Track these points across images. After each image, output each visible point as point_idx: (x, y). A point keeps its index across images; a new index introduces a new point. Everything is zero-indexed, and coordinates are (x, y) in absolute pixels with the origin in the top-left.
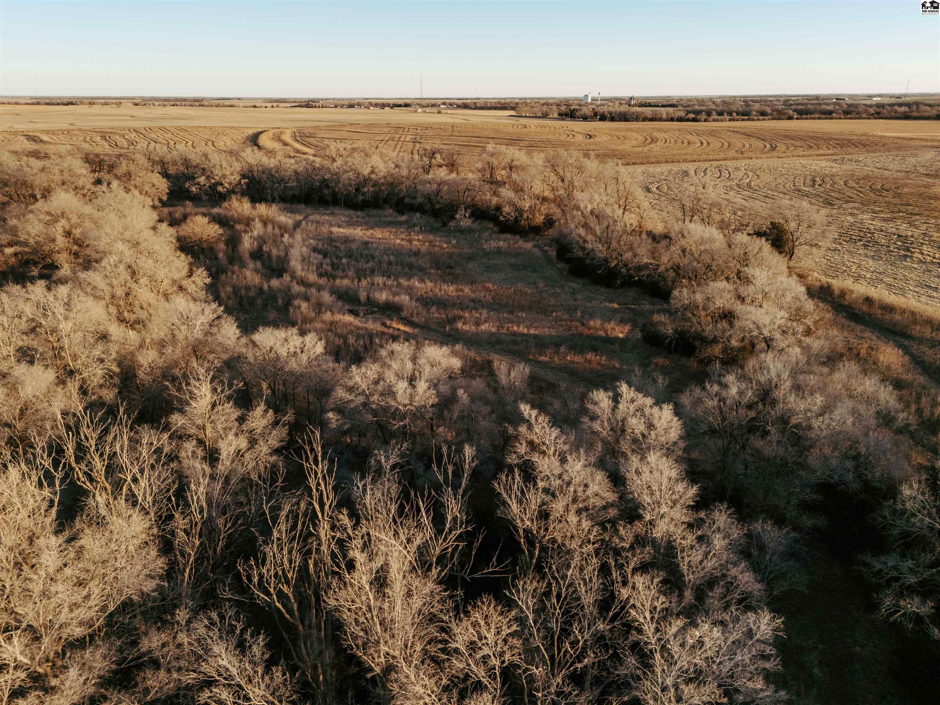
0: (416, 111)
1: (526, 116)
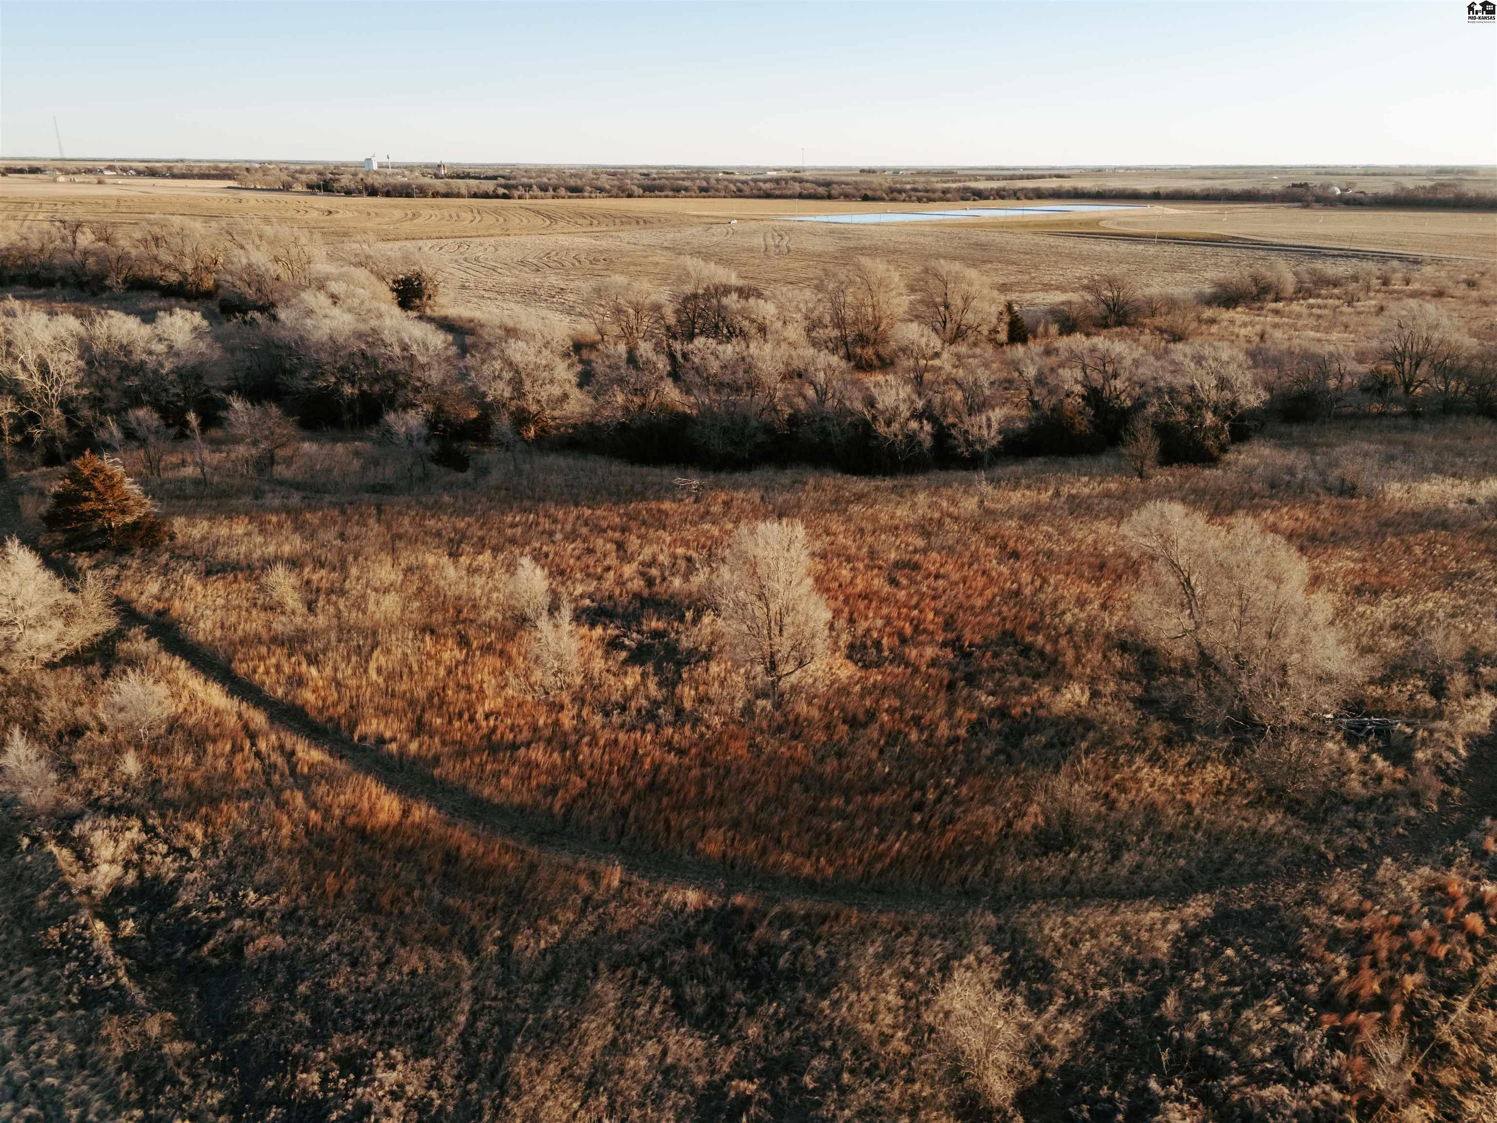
0: (55, 181)
1: (255, 189)
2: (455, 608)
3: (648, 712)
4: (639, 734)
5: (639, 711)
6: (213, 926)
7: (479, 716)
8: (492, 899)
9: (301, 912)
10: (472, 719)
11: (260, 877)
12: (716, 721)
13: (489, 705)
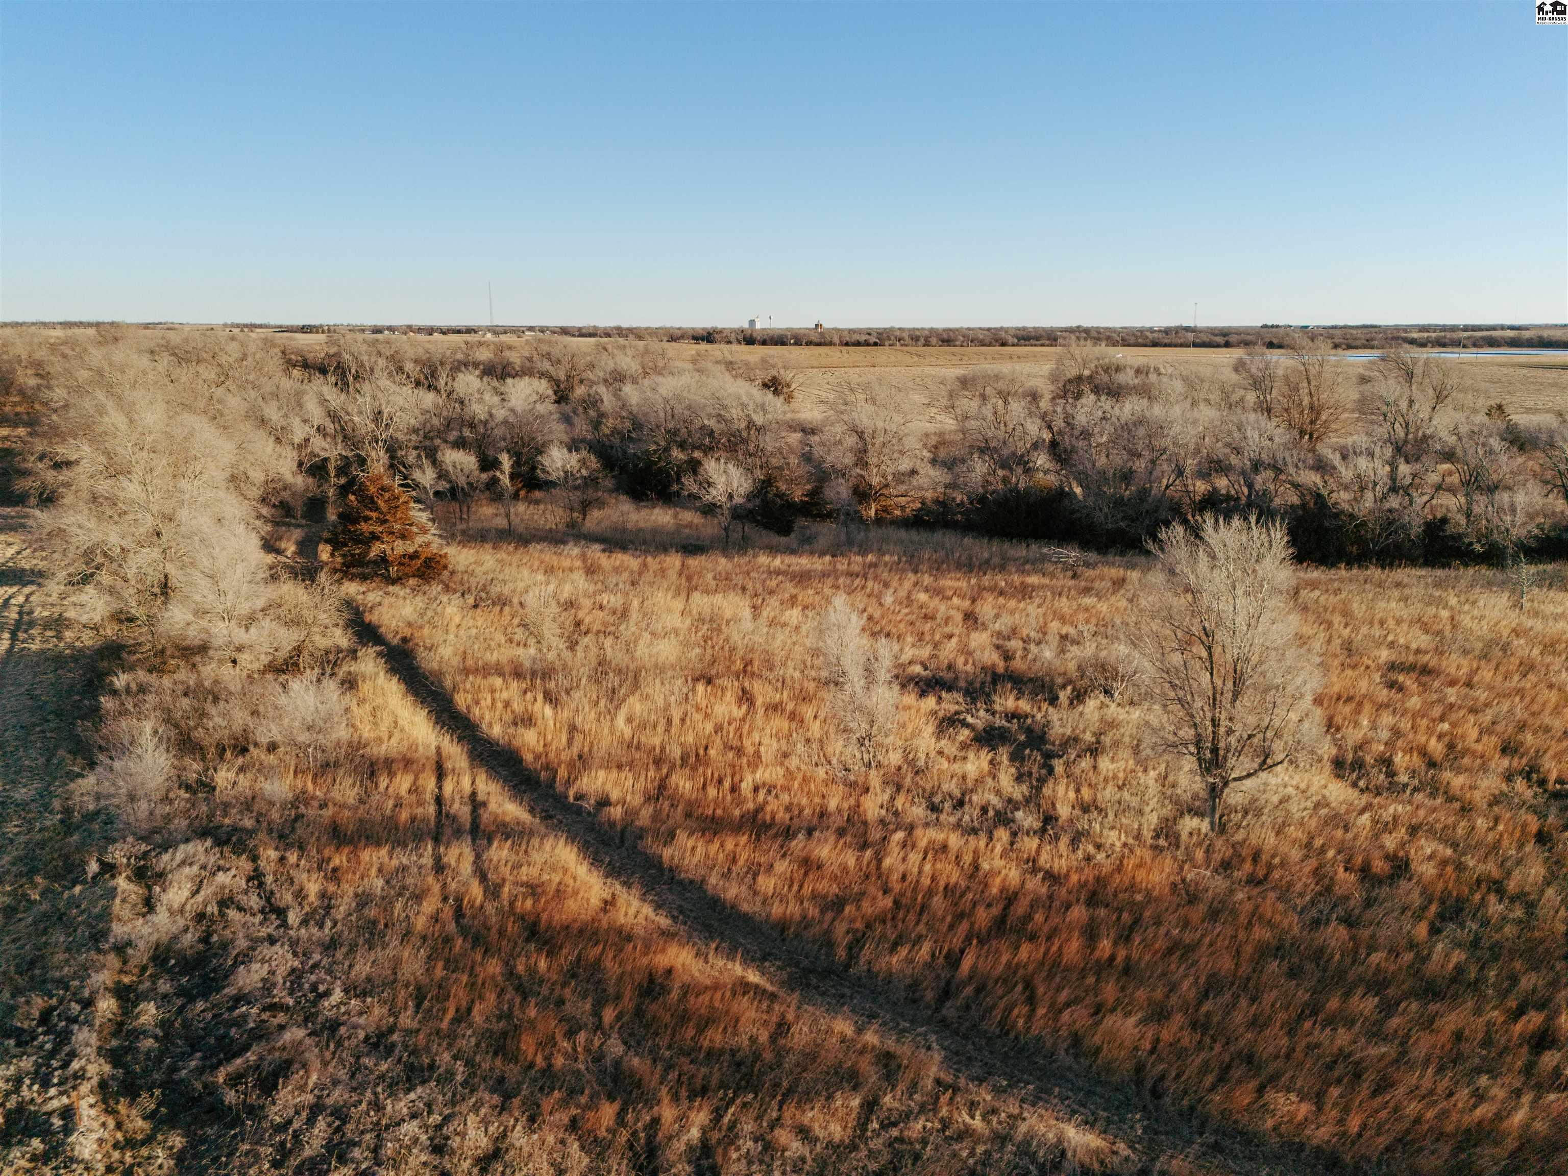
2: (743, 659)
3: (998, 813)
4: (982, 844)
5: (984, 810)
6: (261, 1034)
7: (746, 786)
8: (704, 1070)
9: (395, 1037)
10: (734, 789)
11: (362, 968)
12: (1113, 838)
13: (761, 775)
